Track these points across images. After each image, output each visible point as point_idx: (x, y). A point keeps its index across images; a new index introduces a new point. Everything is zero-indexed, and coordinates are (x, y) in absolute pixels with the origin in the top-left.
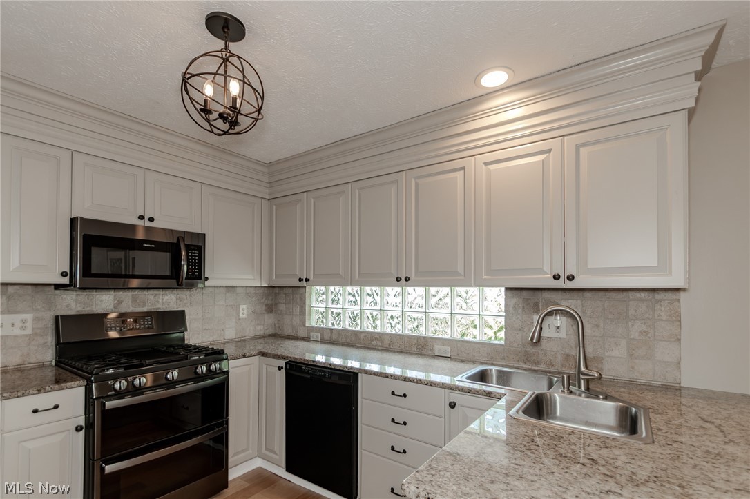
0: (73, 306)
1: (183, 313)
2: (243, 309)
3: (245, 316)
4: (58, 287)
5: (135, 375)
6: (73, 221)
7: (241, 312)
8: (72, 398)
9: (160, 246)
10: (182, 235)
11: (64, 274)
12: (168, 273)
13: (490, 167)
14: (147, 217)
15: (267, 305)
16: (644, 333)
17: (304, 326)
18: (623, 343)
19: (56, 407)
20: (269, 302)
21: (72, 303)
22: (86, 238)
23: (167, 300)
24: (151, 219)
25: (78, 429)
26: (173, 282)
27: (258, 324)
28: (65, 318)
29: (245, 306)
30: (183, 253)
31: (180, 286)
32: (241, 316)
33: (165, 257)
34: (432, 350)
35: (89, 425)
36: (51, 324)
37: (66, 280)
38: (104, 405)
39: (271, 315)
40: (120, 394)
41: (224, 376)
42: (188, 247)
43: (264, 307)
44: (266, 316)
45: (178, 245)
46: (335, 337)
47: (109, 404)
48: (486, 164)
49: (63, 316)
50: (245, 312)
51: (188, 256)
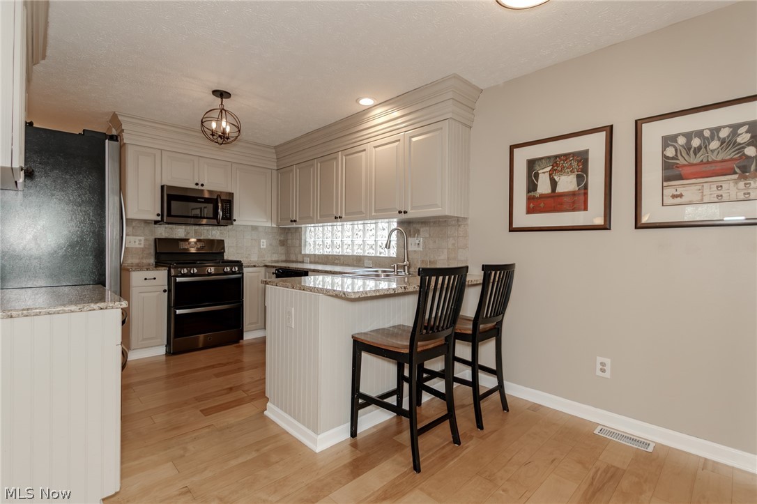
0: (163, 234)
1: (223, 241)
2: (263, 242)
3: (265, 247)
4: (156, 222)
5: (191, 267)
6: (162, 187)
7: (261, 243)
8: (162, 274)
9: (207, 201)
10: (219, 194)
11: (158, 215)
12: (212, 216)
13: (377, 149)
14: (200, 184)
15: (280, 241)
16: (453, 244)
17: (301, 253)
18: (446, 251)
19: (155, 279)
20: (282, 239)
21: (163, 232)
22: (168, 196)
23: (214, 233)
24: (202, 185)
25: (165, 291)
26: (214, 221)
27: (274, 253)
28: (160, 239)
29: (265, 241)
30: (220, 205)
31: (218, 224)
32: (262, 247)
33: (211, 206)
34: (363, 263)
35: (170, 290)
36: (152, 243)
37: (159, 218)
38: (176, 280)
39: (283, 247)
40: (184, 276)
41: (240, 275)
42: (223, 201)
43: (278, 242)
44: (280, 248)
45: (217, 200)
46: (317, 260)
47: (178, 280)
48: (375, 147)
49: (158, 239)
50: (265, 244)
51: (222, 206)
